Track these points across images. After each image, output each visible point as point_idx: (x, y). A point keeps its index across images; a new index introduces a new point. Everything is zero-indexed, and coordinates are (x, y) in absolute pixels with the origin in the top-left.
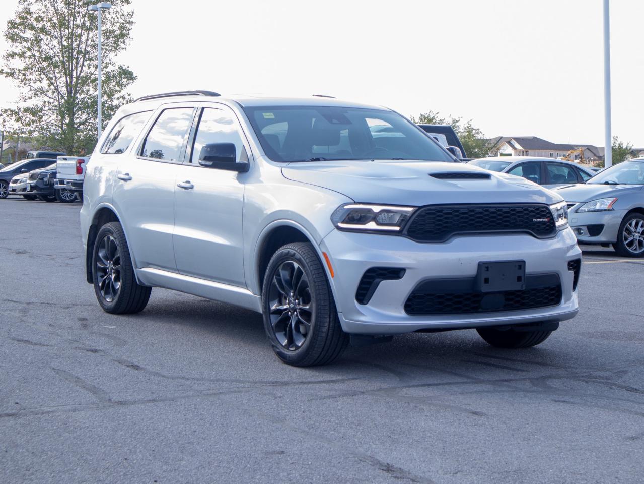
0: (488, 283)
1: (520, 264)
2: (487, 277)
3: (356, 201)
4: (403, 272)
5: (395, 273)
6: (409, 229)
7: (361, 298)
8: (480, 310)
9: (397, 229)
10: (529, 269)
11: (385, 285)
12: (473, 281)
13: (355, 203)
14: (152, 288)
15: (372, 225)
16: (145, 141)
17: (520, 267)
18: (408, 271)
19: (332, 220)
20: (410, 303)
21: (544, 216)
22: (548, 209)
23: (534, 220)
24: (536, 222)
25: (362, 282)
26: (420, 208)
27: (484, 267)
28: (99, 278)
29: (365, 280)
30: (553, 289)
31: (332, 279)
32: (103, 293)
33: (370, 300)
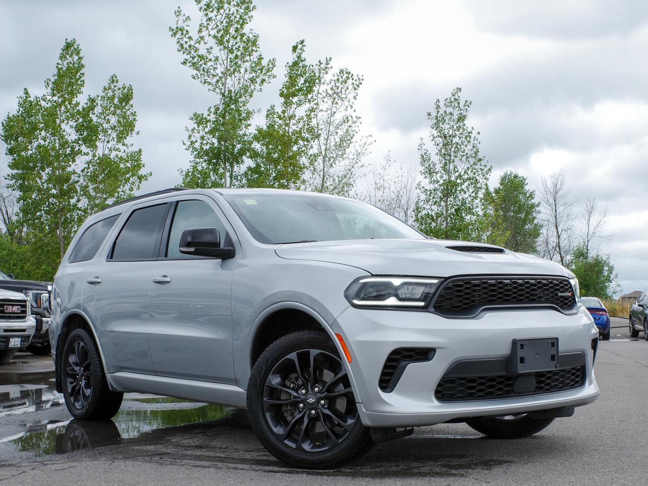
0: (523, 363)
1: (553, 341)
2: (523, 356)
3: (373, 274)
4: (433, 353)
5: (423, 354)
6: (435, 303)
7: (385, 385)
8: (512, 395)
9: (422, 304)
10: (563, 347)
11: (412, 369)
12: (508, 361)
13: (373, 276)
14: (125, 394)
15: (392, 301)
16: (115, 243)
17: (553, 344)
18: (438, 351)
19: (347, 297)
20: (440, 389)
21: (567, 290)
22: (569, 283)
23: (560, 294)
24: (562, 297)
25: (386, 367)
26: (446, 279)
27: (517, 345)
28: (69, 385)
29: (388, 364)
30: (578, 370)
31: (348, 364)
32: (72, 399)
33: (395, 387)
